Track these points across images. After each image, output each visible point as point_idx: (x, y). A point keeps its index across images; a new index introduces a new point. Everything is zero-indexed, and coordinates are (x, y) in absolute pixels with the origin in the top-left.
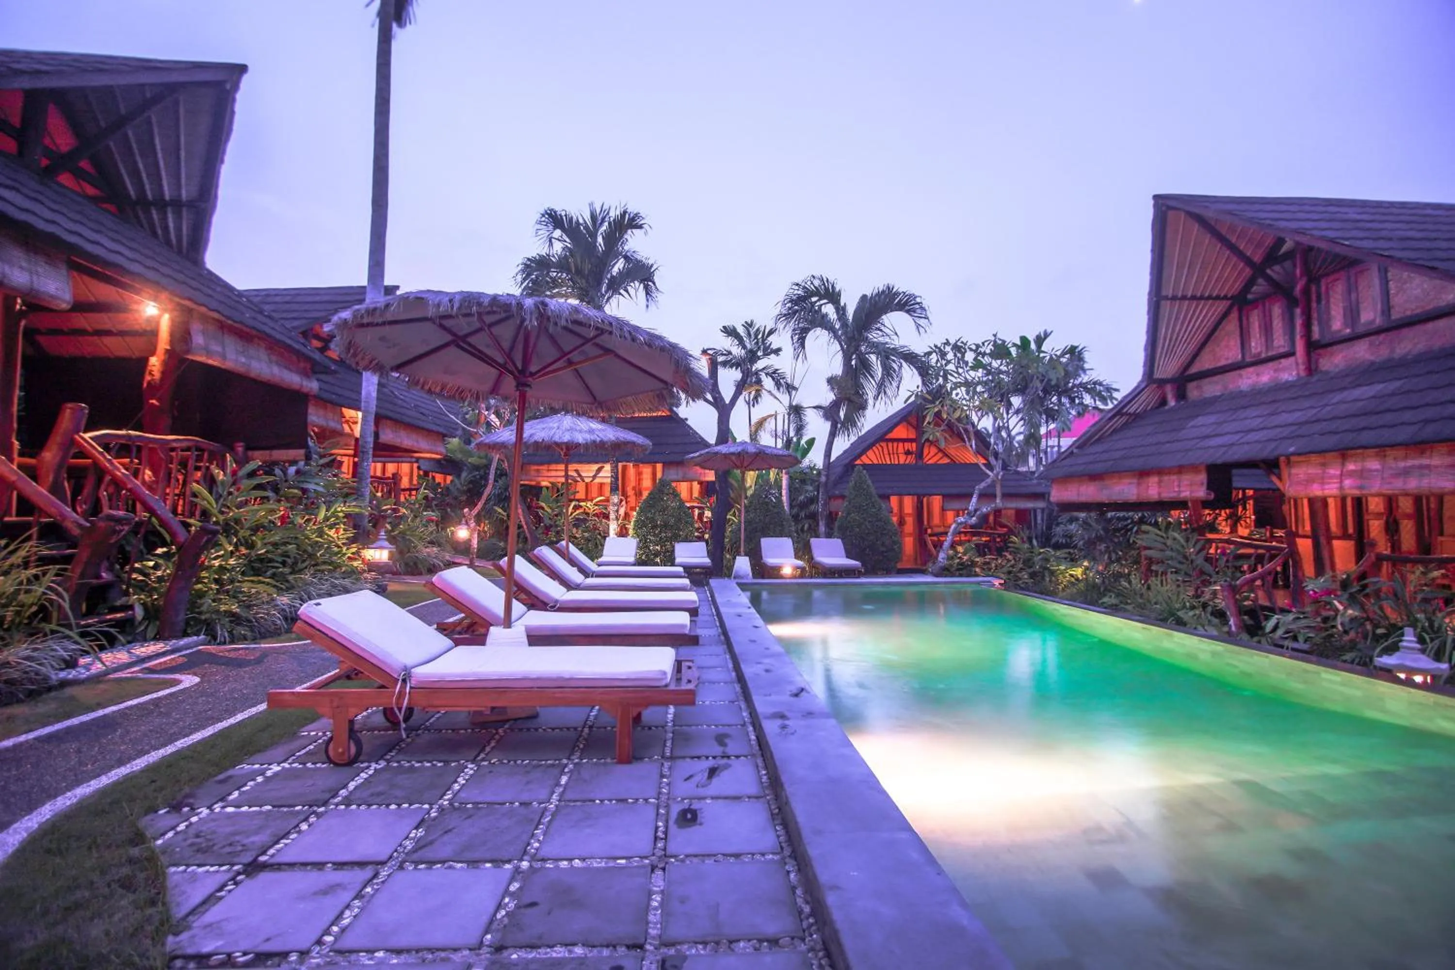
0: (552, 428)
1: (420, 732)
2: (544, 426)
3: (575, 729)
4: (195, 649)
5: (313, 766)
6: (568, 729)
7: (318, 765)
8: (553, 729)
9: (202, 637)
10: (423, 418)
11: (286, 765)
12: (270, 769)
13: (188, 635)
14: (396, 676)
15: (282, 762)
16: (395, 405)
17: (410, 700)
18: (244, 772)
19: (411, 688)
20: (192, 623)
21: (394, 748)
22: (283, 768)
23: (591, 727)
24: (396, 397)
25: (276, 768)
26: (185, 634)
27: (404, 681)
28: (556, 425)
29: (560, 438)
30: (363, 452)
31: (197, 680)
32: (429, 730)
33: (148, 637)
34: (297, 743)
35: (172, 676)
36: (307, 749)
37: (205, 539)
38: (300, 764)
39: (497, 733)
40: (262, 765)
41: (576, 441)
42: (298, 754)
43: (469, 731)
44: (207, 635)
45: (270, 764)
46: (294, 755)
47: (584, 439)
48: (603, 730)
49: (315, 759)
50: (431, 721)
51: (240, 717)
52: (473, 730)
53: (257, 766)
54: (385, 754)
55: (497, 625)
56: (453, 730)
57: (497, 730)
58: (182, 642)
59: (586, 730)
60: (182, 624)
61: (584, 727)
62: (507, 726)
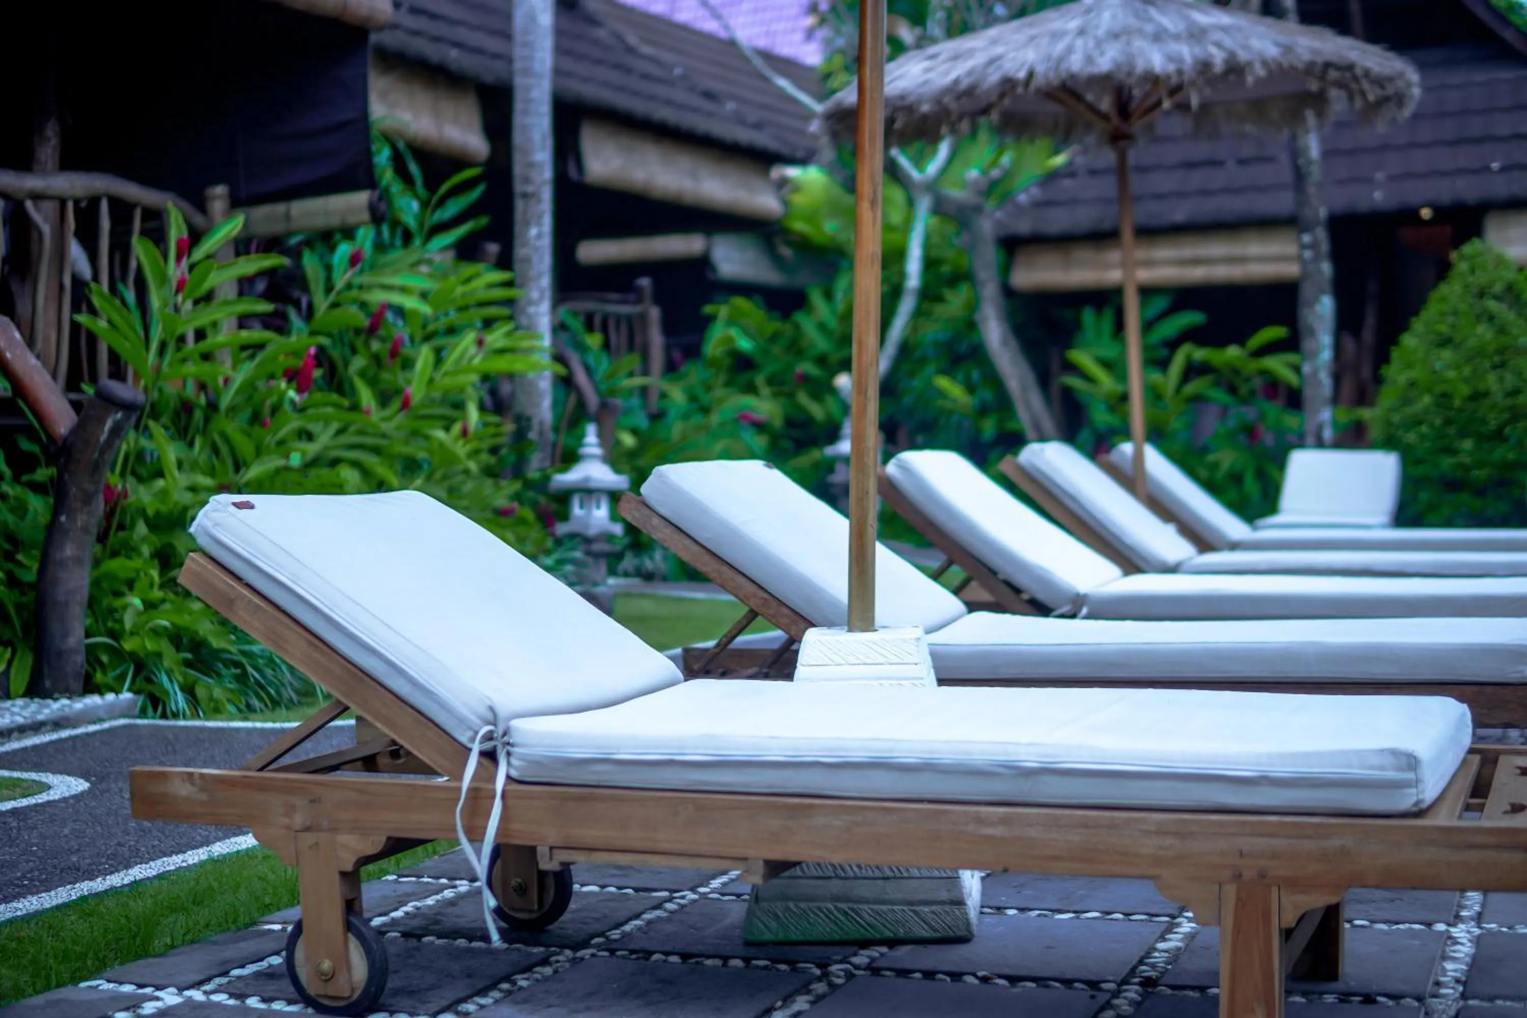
0: (1063, 34)
1: (586, 953)
2: (1034, 31)
3: (1093, 985)
4: (106, 725)
5: (262, 1006)
6: (1068, 983)
7: (277, 1006)
8: (1014, 980)
9: (126, 696)
10: (709, 106)
11: (197, 995)
12: (158, 999)
13: (99, 690)
14: (464, 739)
15: (188, 988)
16: (628, 71)
17: (504, 818)
18: (94, 996)
19: (509, 778)
20: (105, 658)
21: (493, 986)
22: (190, 999)
23: (1148, 983)
24: (630, 50)
25: (170, 998)
26: (90, 687)
27: (490, 756)
28: (1073, 24)
29: (1089, 60)
30: (525, 196)
31: (79, 785)
32: (612, 952)
33: (13, 688)
34: (248, 947)
35: (34, 776)
36: (265, 964)
37: (109, 424)
38: (232, 995)
39: (825, 975)
40: (141, 986)
41: (1140, 66)
42: (236, 972)
43: (737, 963)
44: (137, 692)
45: (159, 988)
46: (225, 974)
47: (1170, 58)
48: (1194, 994)
49: (271, 988)
50: (627, 928)
51: (138, 872)
52: (747, 960)
53: (128, 988)
54: (464, 1000)
55: (830, 624)
56: (685, 957)
57: (823, 965)
58: (80, 704)
59: (1132, 992)
60: (80, 658)
61: (1125, 981)
62: (861, 959)
